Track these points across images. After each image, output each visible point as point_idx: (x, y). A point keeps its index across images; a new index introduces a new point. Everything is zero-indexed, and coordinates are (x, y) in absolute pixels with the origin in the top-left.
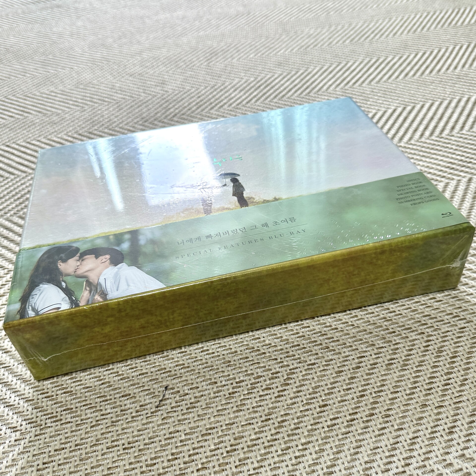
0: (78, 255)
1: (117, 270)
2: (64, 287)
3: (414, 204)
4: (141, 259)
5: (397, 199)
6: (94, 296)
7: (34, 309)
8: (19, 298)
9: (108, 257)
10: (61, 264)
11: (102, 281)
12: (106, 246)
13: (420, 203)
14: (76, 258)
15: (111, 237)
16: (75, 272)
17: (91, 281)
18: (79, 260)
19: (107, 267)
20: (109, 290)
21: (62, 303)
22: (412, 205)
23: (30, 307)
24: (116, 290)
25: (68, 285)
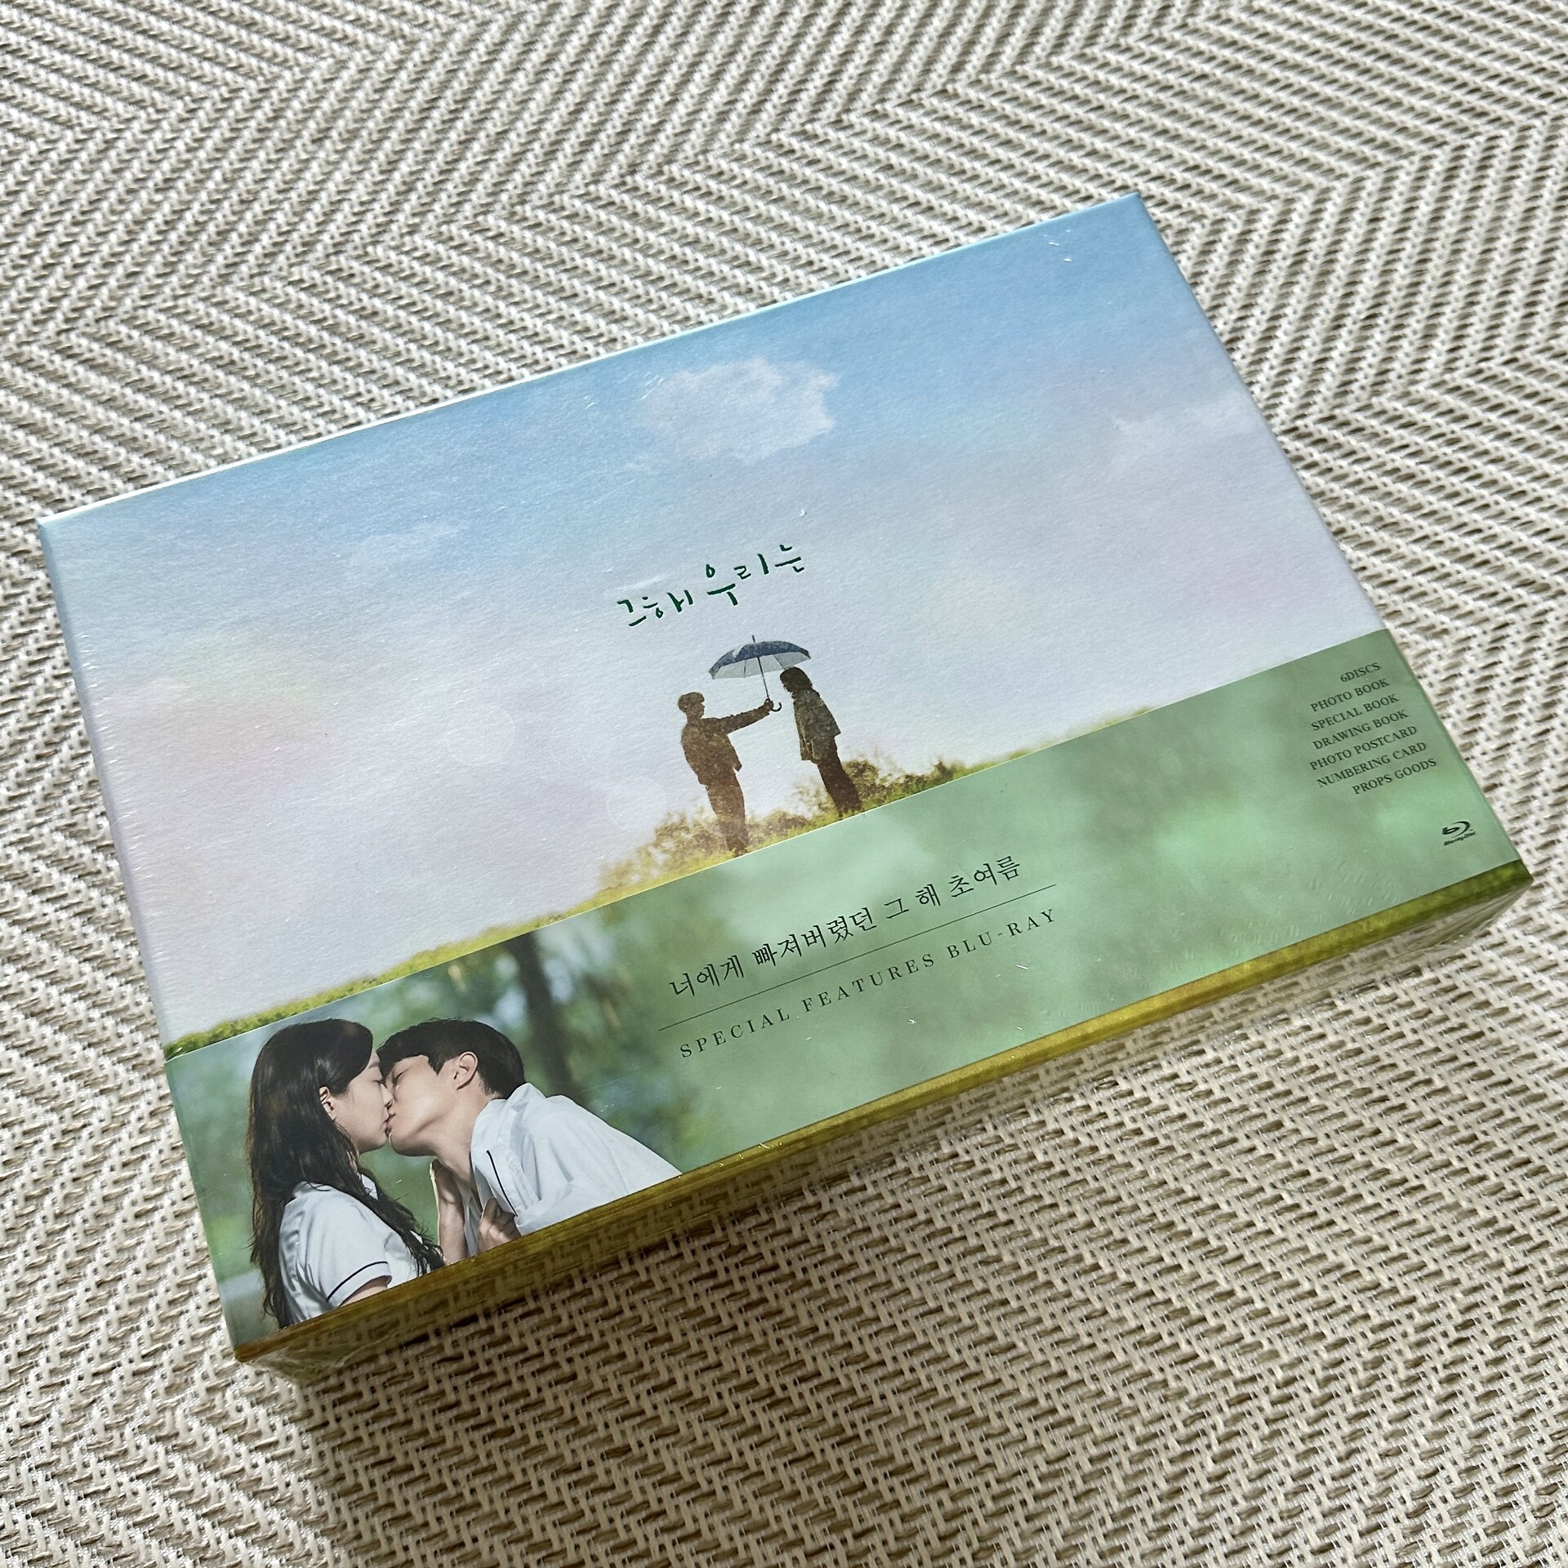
0: (374, 1058)
1: (514, 1113)
2: (374, 1194)
3: (1365, 787)
4: (578, 1066)
5: (1313, 765)
6: (478, 1225)
7: (310, 1291)
8: (248, 1253)
9: (470, 1059)
10: (331, 1100)
11: (482, 1164)
12: (452, 1017)
13: (1379, 781)
14: (371, 1072)
15: (456, 972)
16: (387, 1131)
17: (448, 1164)
18: (383, 1082)
19: (481, 1106)
20: (513, 1197)
21: (388, 1257)
22: (1356, 789)
23: (296, 1283)
24: (534, 1196)
25: (384, 1187)
